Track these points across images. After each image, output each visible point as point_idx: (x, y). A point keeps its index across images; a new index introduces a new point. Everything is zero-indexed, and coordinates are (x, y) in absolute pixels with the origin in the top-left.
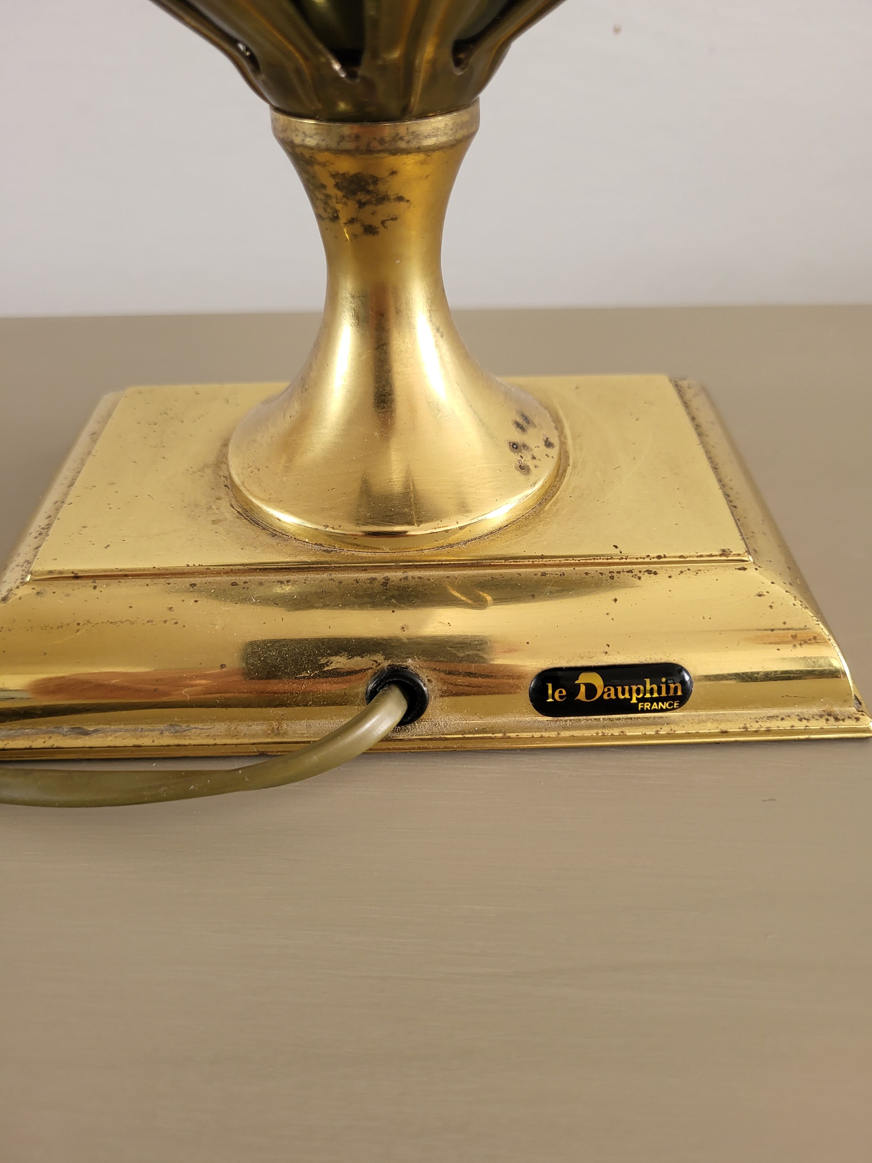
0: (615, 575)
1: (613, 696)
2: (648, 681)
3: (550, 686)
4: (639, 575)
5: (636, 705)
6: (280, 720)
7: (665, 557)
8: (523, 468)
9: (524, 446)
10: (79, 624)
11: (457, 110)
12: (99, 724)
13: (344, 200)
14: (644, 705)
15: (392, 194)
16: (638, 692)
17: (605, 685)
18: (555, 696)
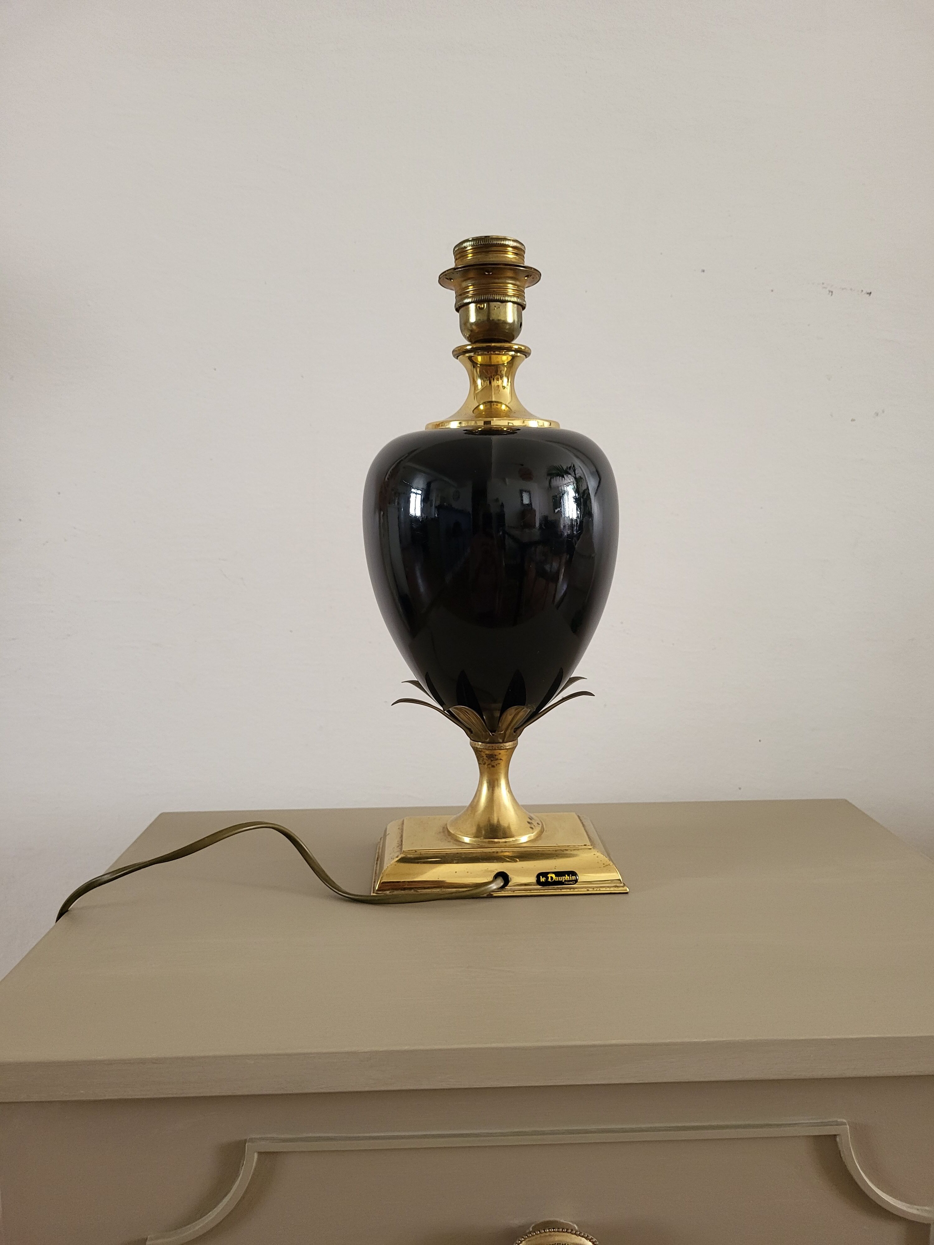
1: (558, 880)
2: (566, 875)
3: (541, 877)
5: (564, 882)
9: (532, 823)
11: (514, 741)
13: (486, 759)
14: (566, 882)
15: (499, 758)
16: (564, 879)
17: (556, 877)
18: (543, 879)
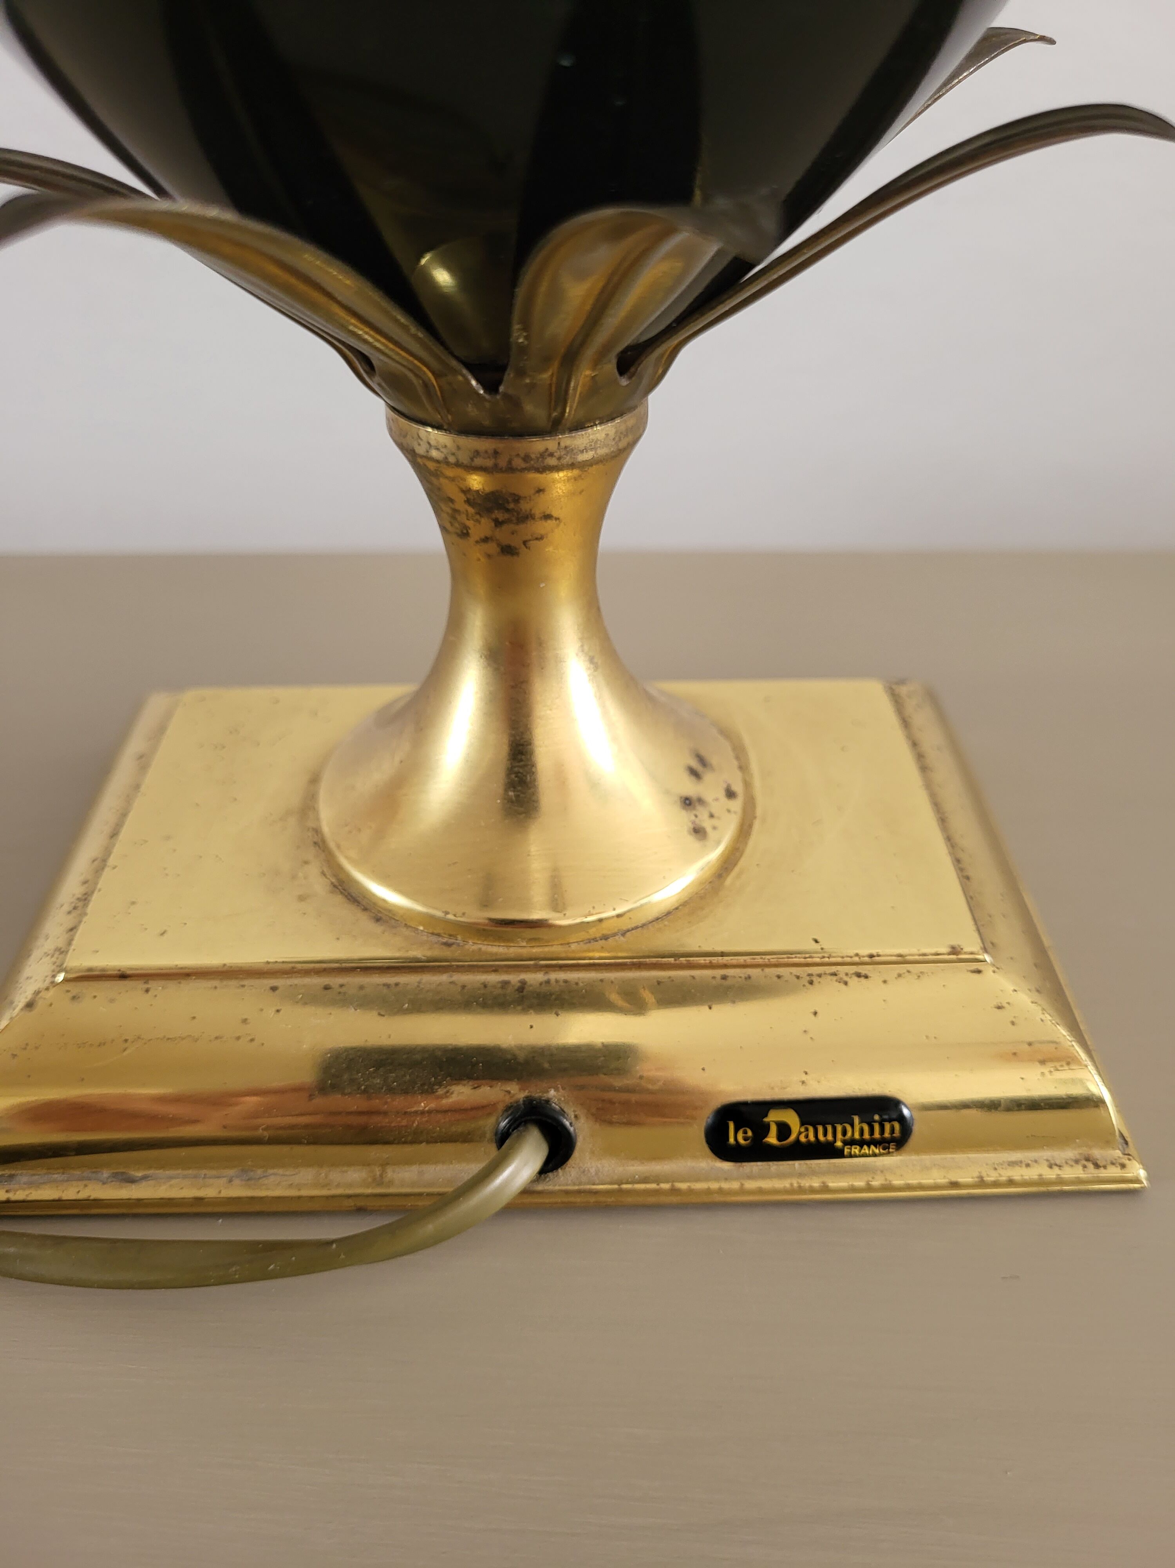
0: (815, 979)
1: (812, 1138)
2: (856, 1119)
3: (731, 1126)
4: (846, 978)
5: (842, 1151)
6: (384, 1164)
7: (878, 956)
8: (698, 832)
9: (699, 800)
10: (126, 1041)
11: (621, 415)
12: (150, 1168)
13: (478, 517)
14: (851, 1149)
15: (537, 512)
16: (844, 1133)
17: (802, 1124)
18: (737, 1137)
